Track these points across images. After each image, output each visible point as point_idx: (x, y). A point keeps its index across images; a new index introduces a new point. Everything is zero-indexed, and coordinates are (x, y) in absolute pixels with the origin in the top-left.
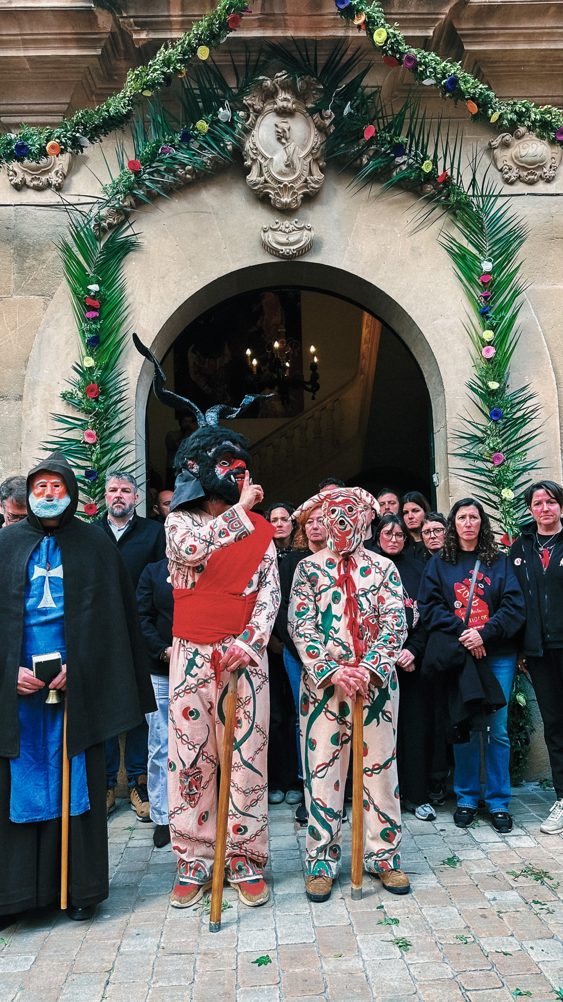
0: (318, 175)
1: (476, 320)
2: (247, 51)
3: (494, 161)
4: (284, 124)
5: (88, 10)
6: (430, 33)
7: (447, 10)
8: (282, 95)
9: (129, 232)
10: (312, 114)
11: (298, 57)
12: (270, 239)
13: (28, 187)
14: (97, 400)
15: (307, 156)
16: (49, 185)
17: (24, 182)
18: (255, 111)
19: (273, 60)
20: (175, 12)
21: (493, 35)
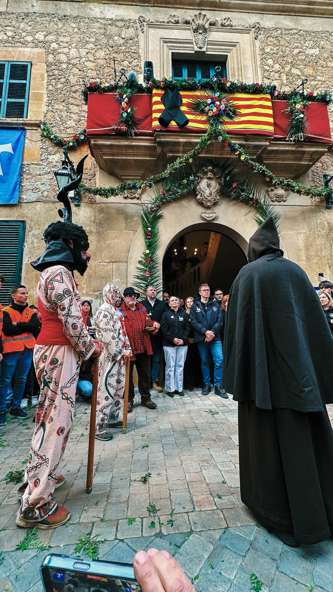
0: (218, 197)
2: (200, 160)
3: (269, 195)
4: (210, 182)
5: (155, 147)
6: (256, 157)
7: (260, 151)
9: (160, 212)
10: (217, 179)
11: (215, 163)
12: (204, 215)
13: (129, 198)
15: (215, 192)
16: (135, 197)
17: (127, 196)
18: (201, 178)
19: (208, 163)
20: (181, 148)
21: (272, 158)
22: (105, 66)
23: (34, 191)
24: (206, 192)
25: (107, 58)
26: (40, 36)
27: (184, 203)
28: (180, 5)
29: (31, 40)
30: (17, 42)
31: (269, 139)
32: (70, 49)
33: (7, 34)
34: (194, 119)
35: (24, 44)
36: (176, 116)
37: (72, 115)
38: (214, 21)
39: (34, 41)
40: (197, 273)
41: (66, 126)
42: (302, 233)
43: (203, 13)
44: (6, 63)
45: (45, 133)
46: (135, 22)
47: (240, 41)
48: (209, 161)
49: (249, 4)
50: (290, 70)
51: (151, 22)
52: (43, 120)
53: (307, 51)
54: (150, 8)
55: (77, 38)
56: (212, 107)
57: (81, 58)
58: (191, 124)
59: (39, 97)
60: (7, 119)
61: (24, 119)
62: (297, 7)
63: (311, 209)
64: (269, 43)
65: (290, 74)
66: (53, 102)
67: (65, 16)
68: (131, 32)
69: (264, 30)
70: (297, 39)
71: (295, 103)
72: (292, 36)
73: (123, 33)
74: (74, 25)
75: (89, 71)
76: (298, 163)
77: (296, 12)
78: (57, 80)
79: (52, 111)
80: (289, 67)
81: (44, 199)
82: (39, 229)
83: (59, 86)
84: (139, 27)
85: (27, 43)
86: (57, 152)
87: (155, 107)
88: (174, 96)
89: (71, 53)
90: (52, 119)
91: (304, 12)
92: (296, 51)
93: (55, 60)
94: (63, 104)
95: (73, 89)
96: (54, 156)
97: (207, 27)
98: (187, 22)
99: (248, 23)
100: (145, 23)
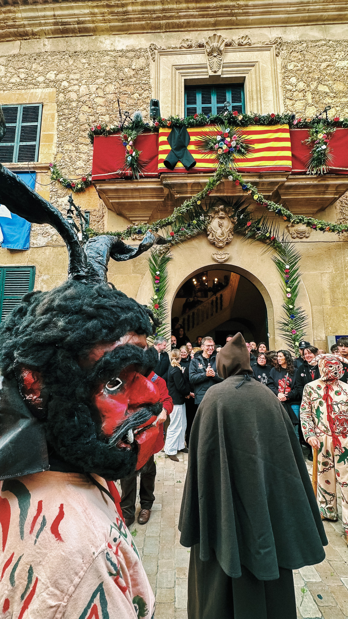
0: (231, 237)
1: (284, 284)
2: (211, 199)
3: (289, 231)
4: (221, 221)
5: (162, 188)
6: (271, 194)
7: (277, 187)
8: (221, 212)
9: (169, 254)
10: (230, 218)
11: (227, 202)
12: (215, 257)
14: (158, 310)
15: (228, 231)
18: (212, 217)
19: (219, 202)
20: (189, 189)
21: (291, 194)
22: (114, 101)
23: (44, 235)
24: (218, 232)
25: (116, 92)
26: (51, 76)
27: (195, 243)
28: (194, 27)
29: (43, 80)
30: (30, 84)
31: (286, 175)
32: (80, 86)
33: (20, 76)
34: (203, 158)
35: (36, 85)
36: (182, 157)
37: (82, 155)
38: (230, 41)
39: (46, 81)
40: (219, 301)
41: (75, 167)
42: (327, 273)
43: (219, 33)
44: (19, 107)
45: (55, 176)
46: (146, 51)
47: (259, 60)
48: (221, 200)
49: (270, 19)
50: (317, 87)
51: (163, 50)
52: (53, 162)
53: (337, 63)
54: (162, 34)
55: (87, 74)
56: (221, 144)
57: (91, 94)
58: (199, 165)
59: (50, 138)
60: (19, 163)
61: (35, 163)
62: (325, 16)
63: (339, 245)
64: (293, 59)
65: (316, 93)
66: (63, 143)
67: (75, 52)
68: (141, 62)
69: (286, 44)
70: (325, 51)
71: (317, 132)
72: (320, 48)
73: (134, 64)
74: (84, 61)
75: (99, 107)
76: (321, 196)
77: (324, 20)
78: (67, 119)
79: (62, 152)
80: (315, 84)
81: (53, 243)
82: (48, 274)
83: (69, 125)
84: (150, 55)
85: (38, 84)
86: (67, 193)
87: (162, 148)
88: (181, 135)
89: (80, 91)
90: (62, 161)
91: (334, 20)
92: (324, 65)
93: (65, 98)
94: (73, 144)
95: (83, 127)
96: (63, 199)
97: (222, 49)
98: (201, 46)
99: (269, 38)
100: (156, 51)
